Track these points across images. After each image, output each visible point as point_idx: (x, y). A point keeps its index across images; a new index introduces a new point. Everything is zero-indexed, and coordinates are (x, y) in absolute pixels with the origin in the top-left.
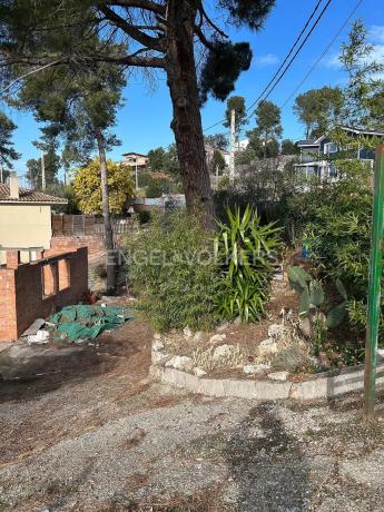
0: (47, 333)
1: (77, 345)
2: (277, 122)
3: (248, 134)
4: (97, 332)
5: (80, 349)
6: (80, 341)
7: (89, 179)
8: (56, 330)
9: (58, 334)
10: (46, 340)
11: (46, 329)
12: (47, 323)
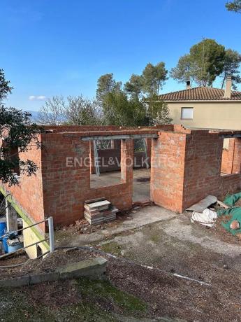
0: (214, 215)
8: (227, 214)
9: (229, 220)
10: (212, 223)
11: (216, 211)
12: (219, 202)
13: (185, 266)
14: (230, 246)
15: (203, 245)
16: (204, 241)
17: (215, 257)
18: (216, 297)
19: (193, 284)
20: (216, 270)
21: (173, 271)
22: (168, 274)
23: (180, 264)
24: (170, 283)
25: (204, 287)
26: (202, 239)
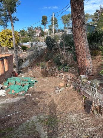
0: (4, 91)
1: (21, 95)
2: (57, 23)
3: (49, 26)
4: (27, 88)
5: (23, 97)
6: (21, 93)
7: (4, 36)
8: (8, 89)
9: (10, 91)
10: (5, 94)
11: (4, 89)
12: (3, 86)
13: (8, 112)
14: (16, 98)
15: (8, 102)
16: (7, 101)
17: (14, 104)
18: (24, 113)
19: (15, 114)
20: (18, 107)
21: (5, 116)
22: (5, 117)
23: (6, 112)
24: (8, 119)
25: (19, 113)
26: (6, 101)
